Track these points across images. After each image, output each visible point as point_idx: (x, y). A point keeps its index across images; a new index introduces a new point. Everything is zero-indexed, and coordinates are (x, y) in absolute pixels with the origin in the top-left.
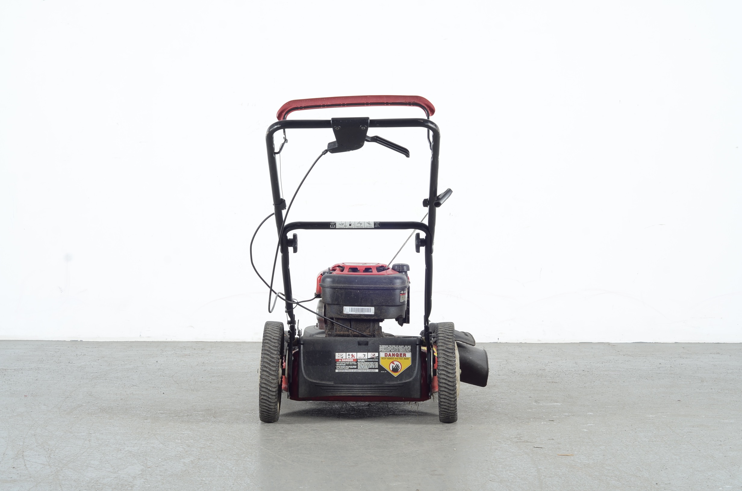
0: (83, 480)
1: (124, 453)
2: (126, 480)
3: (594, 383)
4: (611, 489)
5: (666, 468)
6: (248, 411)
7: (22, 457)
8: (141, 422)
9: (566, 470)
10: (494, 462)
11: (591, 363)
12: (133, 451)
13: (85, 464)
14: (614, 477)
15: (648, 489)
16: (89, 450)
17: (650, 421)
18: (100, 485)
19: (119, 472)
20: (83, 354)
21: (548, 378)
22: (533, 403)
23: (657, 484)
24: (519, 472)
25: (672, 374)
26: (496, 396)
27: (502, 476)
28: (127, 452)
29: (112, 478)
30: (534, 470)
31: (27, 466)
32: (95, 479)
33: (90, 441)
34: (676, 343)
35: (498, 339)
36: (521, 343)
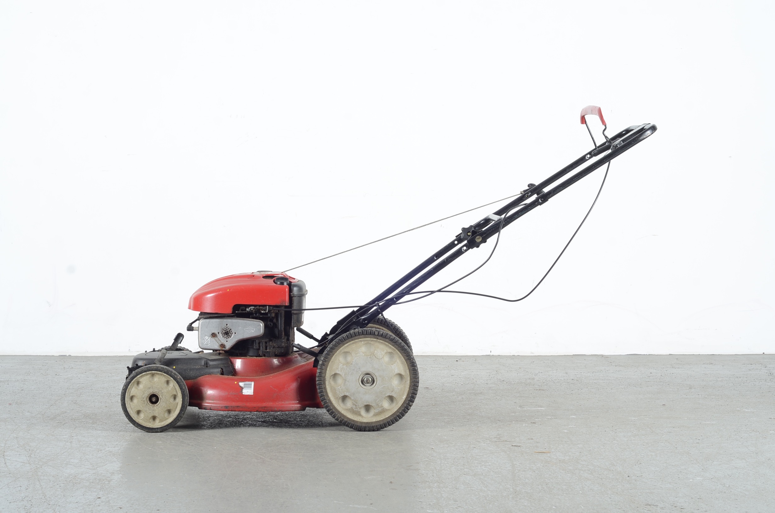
0: (61, 476)
1: (104, 453)
2: (104, 476)
3: (581, 390)
4: (583, 481)
5: (641, 463)
6: (232, 416)
7: (3, 456)
8: (124, 426)
9: (541, 465)
10: (471, 458)
11: (581, 373)
12: (113, 451)
13: (64, 462)
14: (587, 471)
15: (619, 480)
16: (69, 450)
17: (632, 422)
18: (78, 480)
19: (98, 469)
20: (70, 367)
21: (536, 386)
22: (518, 408)
23: (628, 476)
24: (494, 467)
25: (661, 382)
26: (482, 402)
27: (476, 470)
28: (108, 452)
29: (91, 474)
30: (509, 465)
31: (7, 464)
32: (74, 475)
33: (71, 442)
34: (670, 354)
35: (491, 351)
36: (514, 355)
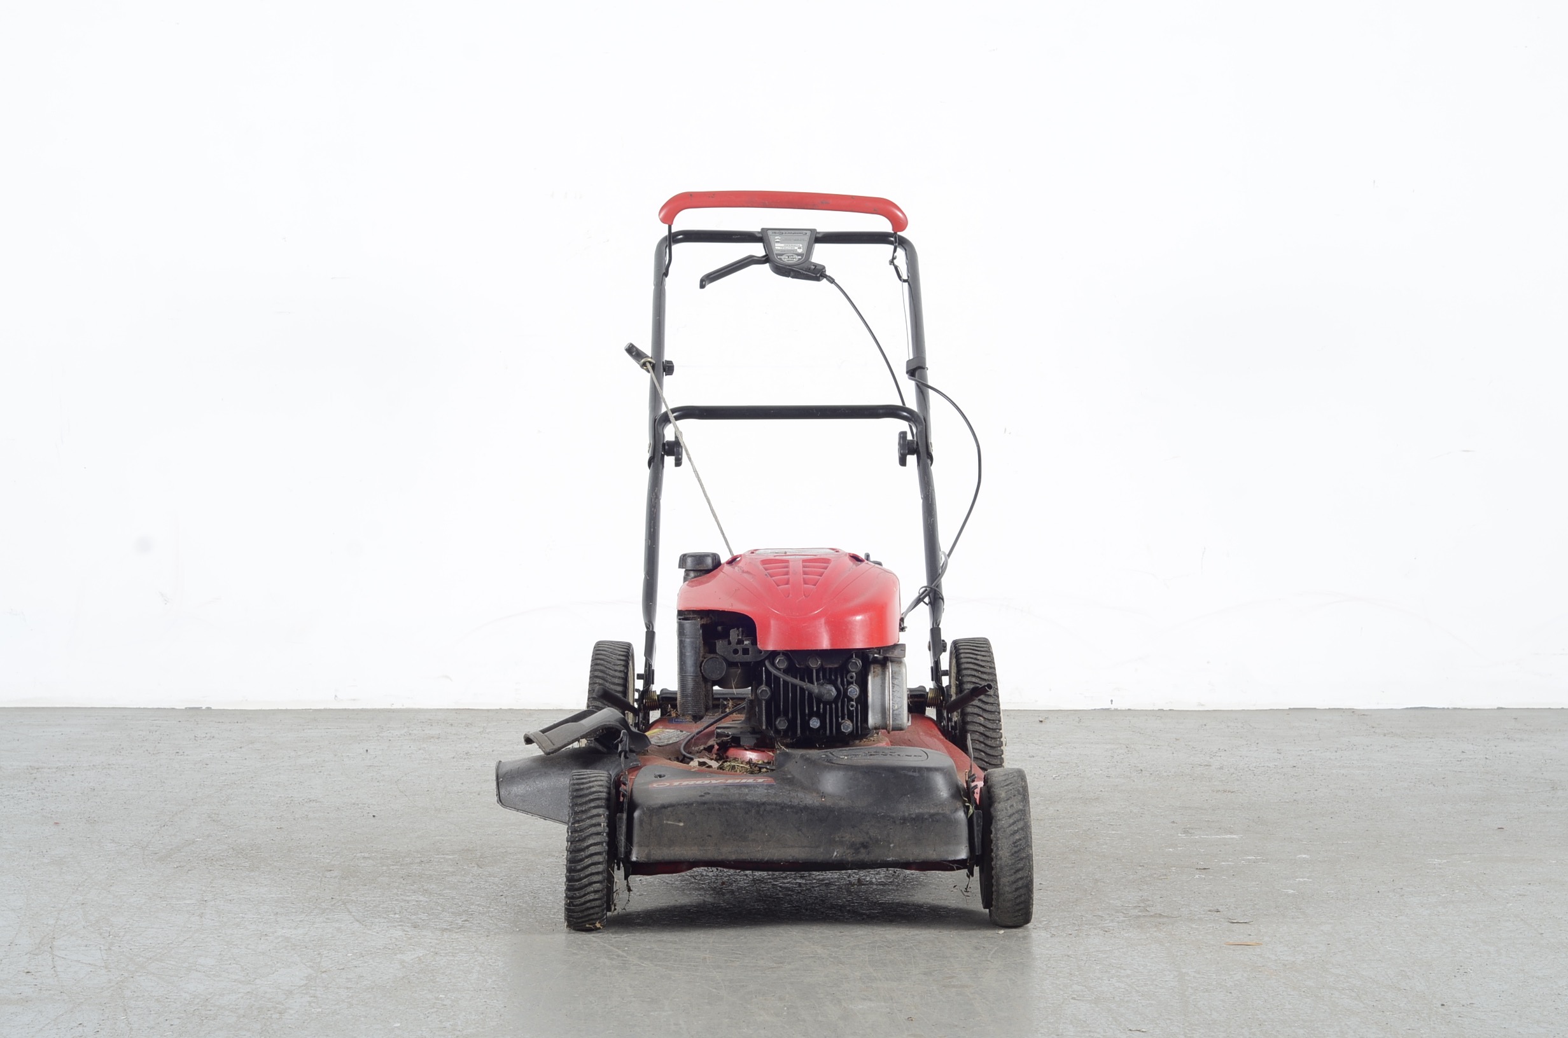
0: (175, 999)
1: (272, 942)
2: (270, 999)
3: (1315, 792)
4: (1340, 1016)
5: (1466, 970)
6: (554, 853)
7: (50, 950)
8: (319, 877)
9: (1242, 976)
10: (1084, 958)
11: (1311, 751)
12: (293, 936)
13: (184, 966)
14: (1347, 991)
15: (1423, 1016)
16: (197, 935)
17: (1434, 871)
18: (212, 1008)
19: (258, 981)
20: (208, 735)
21: (1215, 783)
22: (1179, 835)
23: (1443, 1005)
24: (1139, 980)
25: (1487, 773)
26: (1100, 820)
27: (1099, 989)
28: (280, 939)
29: (240, 995)
30: (1172, 976)
31: (58, 969)
32: (202, 997)
33: (201, 916)
34: (1499, 708)
35: (1112, 701)
36: (1162, 710)
